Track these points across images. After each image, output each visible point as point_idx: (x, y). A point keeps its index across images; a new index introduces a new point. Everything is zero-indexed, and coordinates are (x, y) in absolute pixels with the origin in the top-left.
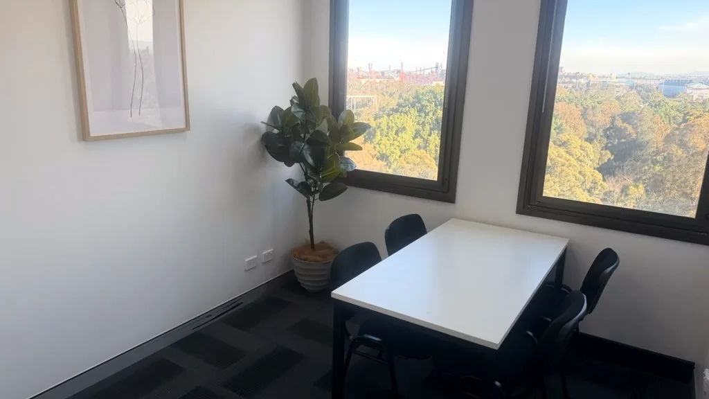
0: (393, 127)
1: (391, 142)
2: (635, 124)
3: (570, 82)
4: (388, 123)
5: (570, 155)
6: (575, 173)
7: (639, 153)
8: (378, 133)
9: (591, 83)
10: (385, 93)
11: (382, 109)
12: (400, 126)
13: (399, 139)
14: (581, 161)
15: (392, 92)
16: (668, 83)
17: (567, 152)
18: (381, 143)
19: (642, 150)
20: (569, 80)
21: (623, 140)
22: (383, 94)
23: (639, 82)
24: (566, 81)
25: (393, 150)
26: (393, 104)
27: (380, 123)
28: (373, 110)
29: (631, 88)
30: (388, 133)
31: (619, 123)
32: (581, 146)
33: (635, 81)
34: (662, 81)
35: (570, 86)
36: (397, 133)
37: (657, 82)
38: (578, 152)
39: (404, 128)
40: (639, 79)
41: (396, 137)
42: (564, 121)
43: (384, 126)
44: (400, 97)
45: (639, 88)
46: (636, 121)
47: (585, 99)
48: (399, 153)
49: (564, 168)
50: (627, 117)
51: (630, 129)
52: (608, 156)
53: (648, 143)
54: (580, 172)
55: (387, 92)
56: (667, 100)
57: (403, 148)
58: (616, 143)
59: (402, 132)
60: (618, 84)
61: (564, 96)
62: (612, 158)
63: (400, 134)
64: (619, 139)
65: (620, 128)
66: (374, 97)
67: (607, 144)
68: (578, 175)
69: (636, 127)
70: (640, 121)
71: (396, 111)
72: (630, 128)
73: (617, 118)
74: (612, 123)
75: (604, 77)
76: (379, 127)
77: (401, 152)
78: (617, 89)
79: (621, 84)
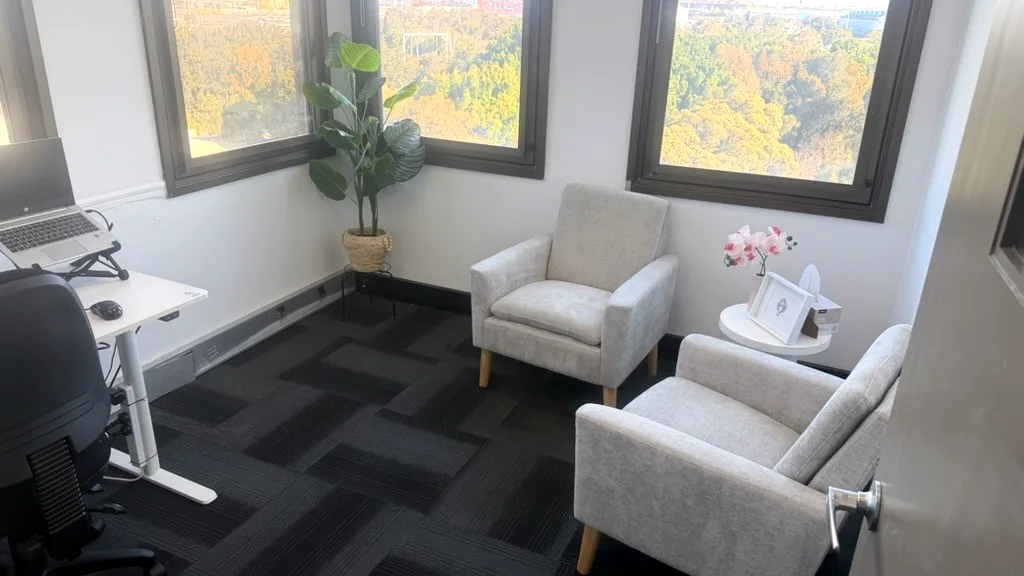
0: (488, 85)
1: (487, 106)
2: (826, 76)
3: (722, 14)
4: (481, 78)
5: (750, 123)
6: (758, 149)
7: (829, 117)
8: (467, 93)
9: (751, 16)
10: (462, 29)
11: (461, 55)
12: (498, 83)
13: (499, 102)
14: (765, 132)
15: (474, 28)
16: (854, 16)
17: (746, 119)
18: (472, 109)
19: (832, 113)
20: (720, 11)
21: (809, 100)
22: (458, 30)
23: (817, 14)
24: (716, 12)
25: (491, 119)
26: (480, 46)
27: (469, 78)
28: (447, 56)
29: (805, 23)
30: (481, 93)
31: (803, 75)
32: (764, 110)
33: (809, 12)
34: (844, 13)
35: (722, 19)
36: (495, 94)
37: (839, 14)
38: (761, 118)
39: (506, 86)
40: (815, 9)
41: (494, 99)
42: (731, 73)
43: (475, 83)
44: (485, 36)
45: (815, 24)
46: (826, 71)
47: (749, 39)
48: (500, 125)
49: (743, 142)
50: (814, 67)
51: (819, 84)
52: (794, 122)
53: (841, 102)
54: (765, 148)
55: (464, 27)
56: (857, 40)
57: (506, 117)
58: (799, 104)
59: (502, 92)
60: (786, 18)
61: (719, 35)
62: (798, 126)
63: (499, 95)
64: (803, 98)
65: (806, 83)
66: (447, 35)
67: (787, 105)
68: (763, 153)
69: (827, 81)
70: (832, 71)
71: (486, 57)
72: (818, 81)
73: (801, 68)
74: (795, 75)
75: (766, 6)
76: (468, 84)
77: (504, 123)
78: (786, 25)
79: (790, 17)
